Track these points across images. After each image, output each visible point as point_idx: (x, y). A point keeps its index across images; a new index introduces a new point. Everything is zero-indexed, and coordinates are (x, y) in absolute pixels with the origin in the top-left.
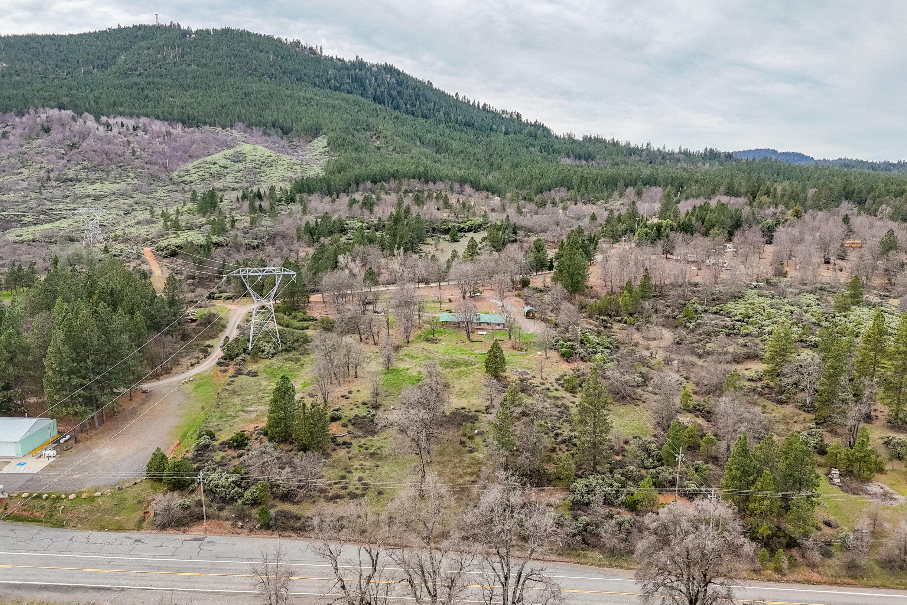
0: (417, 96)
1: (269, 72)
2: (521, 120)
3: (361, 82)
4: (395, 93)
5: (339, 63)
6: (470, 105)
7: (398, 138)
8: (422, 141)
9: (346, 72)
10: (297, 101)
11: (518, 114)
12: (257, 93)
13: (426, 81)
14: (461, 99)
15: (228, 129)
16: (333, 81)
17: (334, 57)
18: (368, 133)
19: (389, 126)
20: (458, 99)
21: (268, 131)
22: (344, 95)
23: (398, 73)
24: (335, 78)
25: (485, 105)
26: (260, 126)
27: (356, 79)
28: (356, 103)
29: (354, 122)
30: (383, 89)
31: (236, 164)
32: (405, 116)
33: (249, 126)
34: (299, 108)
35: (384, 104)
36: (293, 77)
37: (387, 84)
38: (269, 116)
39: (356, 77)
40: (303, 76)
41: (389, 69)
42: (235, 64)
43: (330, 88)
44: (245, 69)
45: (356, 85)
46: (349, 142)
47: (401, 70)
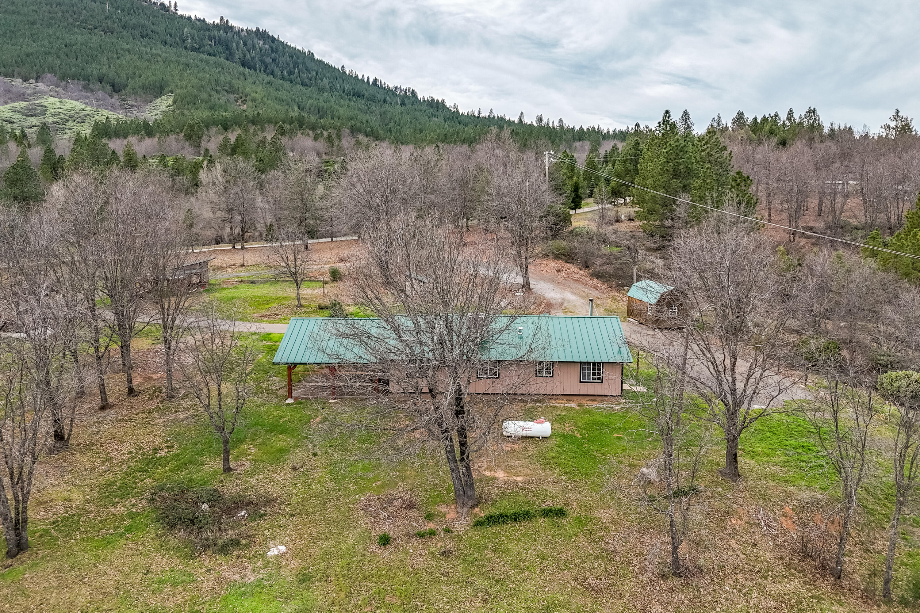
0: (296, 65)
1: (104, 25)
2: (417, 98)
3: (227, 45)
4: (268, 60)
5: (198, 23)
6: (358, 79)
7: (270, 102)
8: (302, 107)
9: (207, 33)
10: (137, 56)
11: (413, 91)
12: (82, 44)
13: (306, 51)
14: (347, 73)
15: (31, 81)
16: (189, 40)
17: (193, 18)
18: (232, 96)
19: (259, 89)
20: (344, 73)
21: (91, 86)
22: (204, 57)
23: (273, 39)
24: (192, 38)
25: (375, 80)
26: (79, 80)
27: (219, 41)
28: (217, 65)
29: (213, 83)
30: (253, 54)
31: (28, 118)
32: (280, 82)
33: (64, 77)
34: (139, 63)
35: (255, 70)
36: (136, 33)
37: (258, 50)
38: (94, 69)
39: (220, 39)
40: (150, 33)
41: (262, 35)
42: (56, 13)
43: (186, 48)
44: (71, 20)
45: (220, 47)
46: (202, 100)
47: (276, 36)
